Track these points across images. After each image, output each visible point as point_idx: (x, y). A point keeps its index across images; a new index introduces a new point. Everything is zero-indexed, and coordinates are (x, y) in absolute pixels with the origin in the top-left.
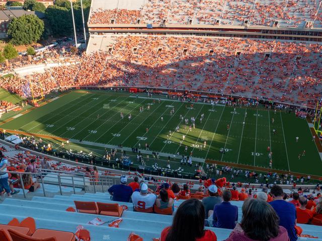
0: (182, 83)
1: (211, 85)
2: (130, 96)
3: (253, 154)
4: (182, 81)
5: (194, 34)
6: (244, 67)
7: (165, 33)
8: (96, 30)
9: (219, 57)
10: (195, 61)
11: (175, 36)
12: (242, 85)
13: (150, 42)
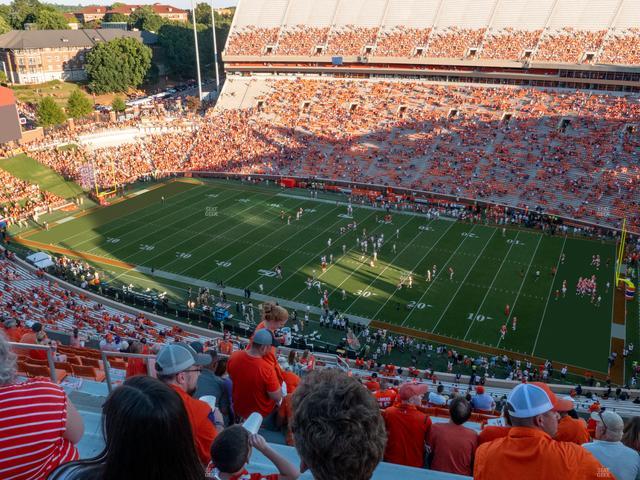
0: (386, 173)
1: (441, 178)
2: (279, 194)
3: (470, 318)
4: (386, 168)
5: (425, 76)
6: (514, 144)
7: (367, 75)
8: (238, 66)
9: (466, 124)
10: (418, 131)
11: (387, 80)
12: (503, 180)
13: (337, 91)
